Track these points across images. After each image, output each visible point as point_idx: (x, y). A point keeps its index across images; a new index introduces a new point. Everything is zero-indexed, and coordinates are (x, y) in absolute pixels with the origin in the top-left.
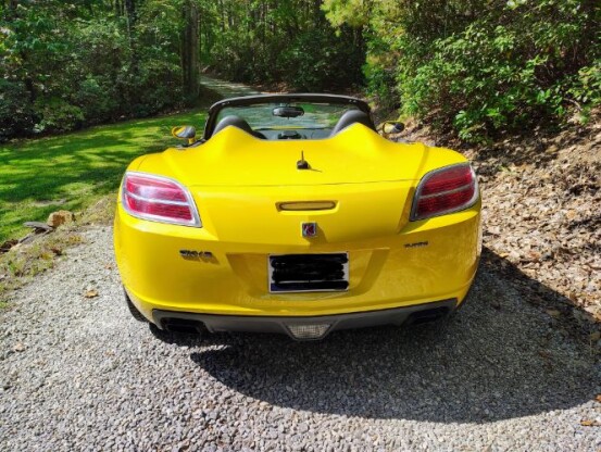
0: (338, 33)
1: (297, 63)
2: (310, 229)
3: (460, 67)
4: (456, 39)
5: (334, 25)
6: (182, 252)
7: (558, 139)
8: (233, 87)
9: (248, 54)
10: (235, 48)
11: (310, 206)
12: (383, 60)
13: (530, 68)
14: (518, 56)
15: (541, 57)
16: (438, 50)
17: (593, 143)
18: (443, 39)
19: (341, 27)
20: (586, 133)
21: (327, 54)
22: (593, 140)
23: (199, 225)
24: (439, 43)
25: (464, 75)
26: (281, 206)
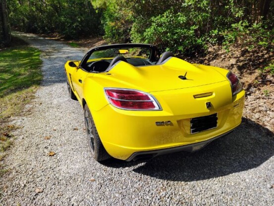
0: (97, 11)
1: (63, 24)
2: (209, 105)
3: (164, 29)
4: (161, 17)
5: (95, 7)
6: (156, 123)
7: (207, 58)
8: (28, 35)
9: (32, 18)
10: (26, 16)
11: (205, 95)
12: (116, 24)
13: (192, 30)
14: (187, 25)
15: (196, 26)
16: (153, 22)
17: (221, 59)
18: (155, 17)
19: (99, 9)
20: (217, 55)
21: (79, 19)
22: (221, 58)
23: (160, 109)
24: (153, 18)
25: (167, 33)
26: (195, 97)
